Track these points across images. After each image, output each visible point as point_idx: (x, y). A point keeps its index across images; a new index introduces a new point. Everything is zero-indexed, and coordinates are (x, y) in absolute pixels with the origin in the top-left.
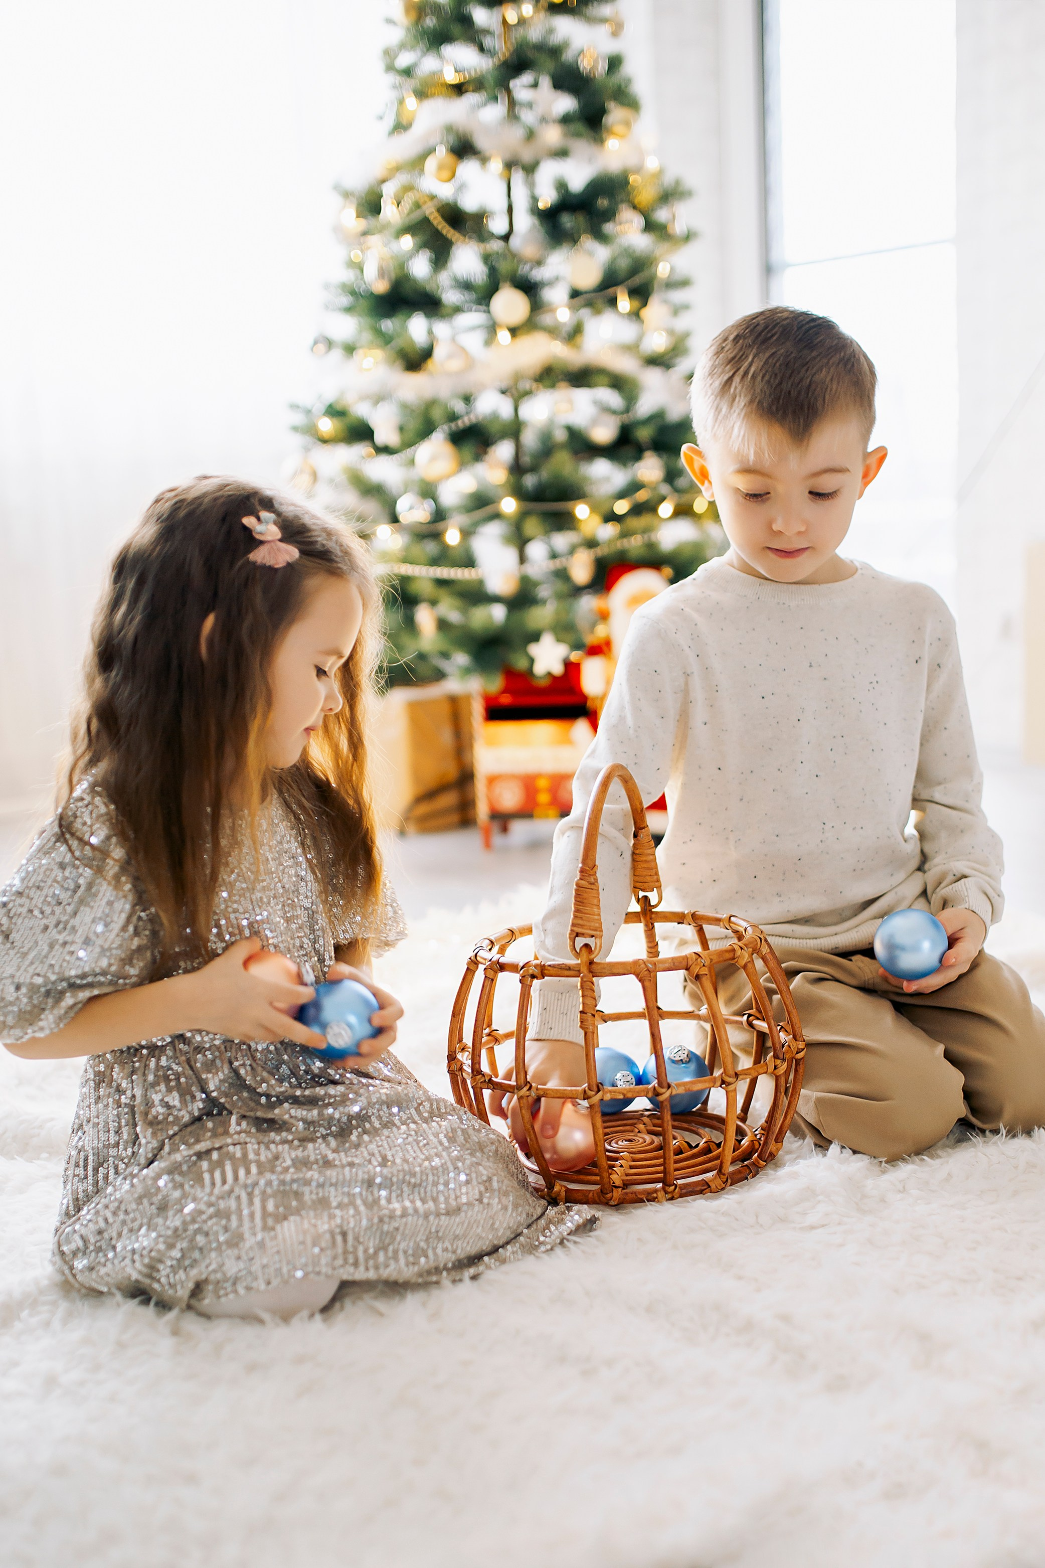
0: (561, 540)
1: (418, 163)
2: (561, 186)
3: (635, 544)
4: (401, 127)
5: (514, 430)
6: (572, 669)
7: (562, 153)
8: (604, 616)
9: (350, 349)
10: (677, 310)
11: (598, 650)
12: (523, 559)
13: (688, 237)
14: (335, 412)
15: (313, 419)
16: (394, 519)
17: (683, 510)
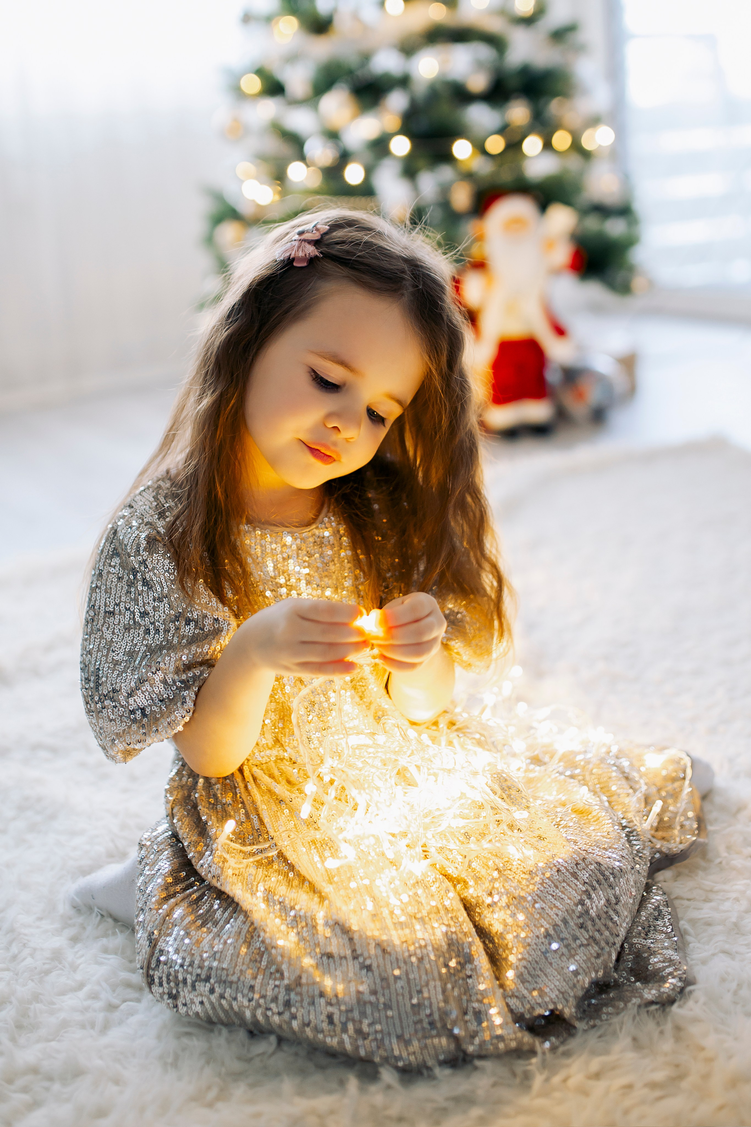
0: (446, 173)
3: (506, 177)
5: (404, 81)
8: (480, 238)
9: (269, 19)
11: (479, 265)
12: (416, 189)
14: (260, 72)
15: (239, 79)
16: (302, 157)
17: (548, 145)
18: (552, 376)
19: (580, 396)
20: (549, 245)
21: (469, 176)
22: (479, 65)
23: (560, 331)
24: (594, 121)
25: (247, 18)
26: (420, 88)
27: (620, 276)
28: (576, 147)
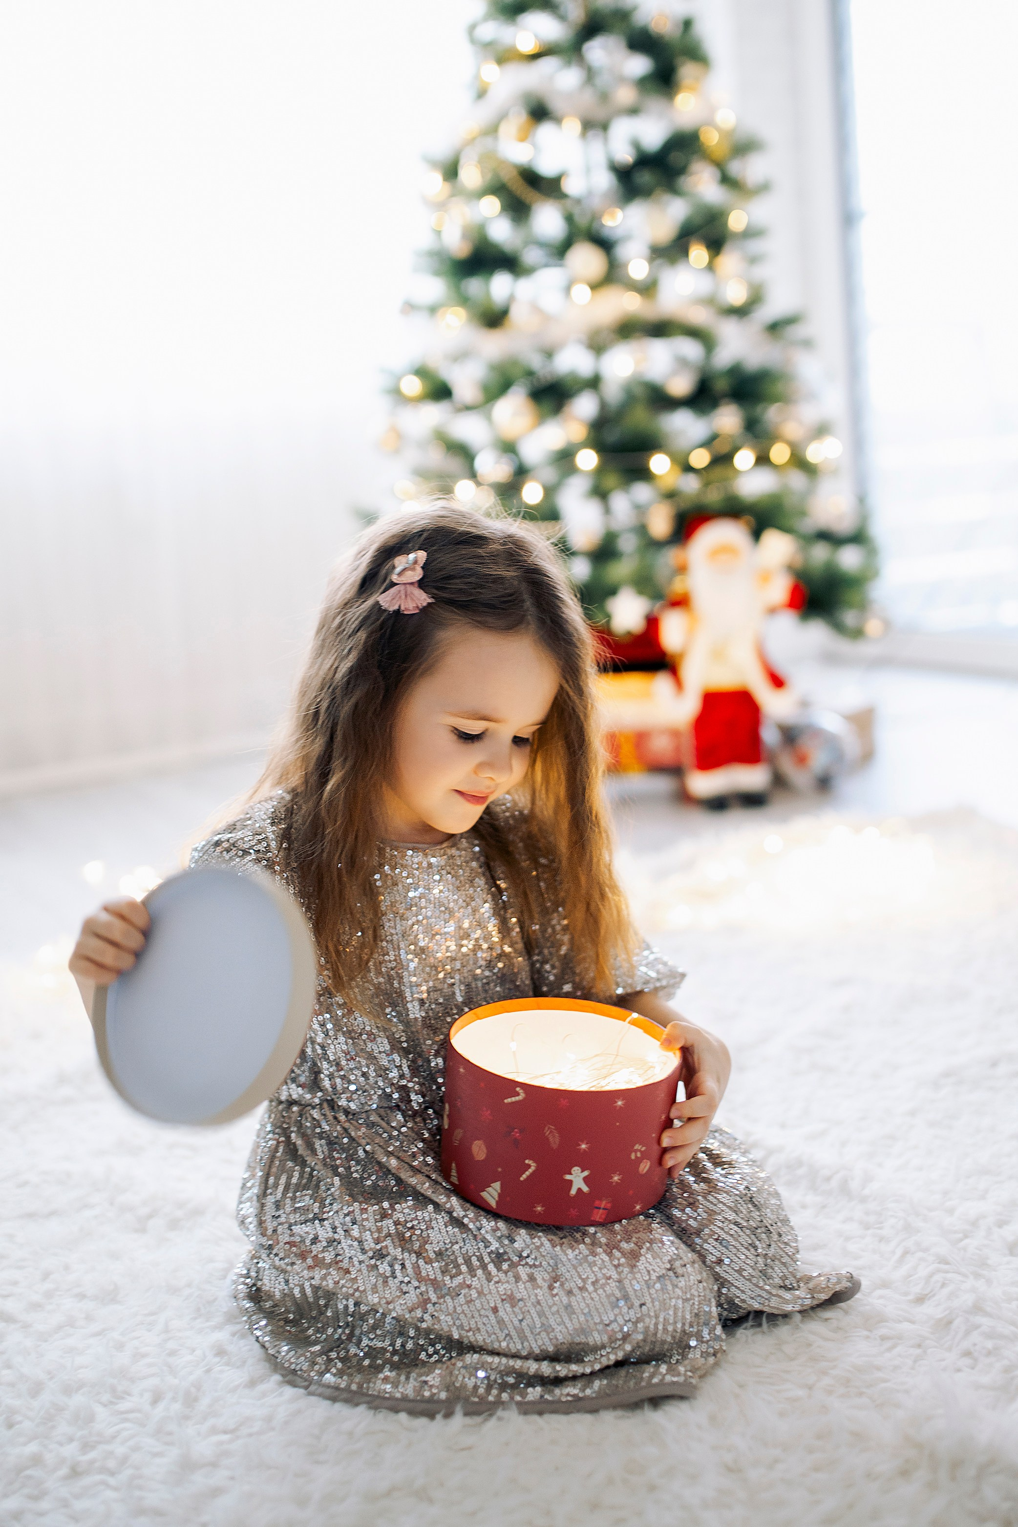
0: (642, 492)
1: (492, 130)
2: (636, 145)
3: (714, 497)
4: (481, 94)
5: (594, 383)
6: (652, 623)
7: (633, 111)
8: (682, 569)
9: (433, 310)
10: (753, 260)
11: (680, 602)
12: (607, 510)
13: (764, 188)
14: (422, 372)
15: (399, 379)
16: (473, 475)
17: (763, 460)
18: (769, 736)
19: (801, 760)
20: (765, 577)
21: (671, 495)
22: (682, 362)
23: (777, 682)
24: (821, 431)
25: (410, 307)
26: (613, 391)
27: (849, 618)
28: (799, 462)
